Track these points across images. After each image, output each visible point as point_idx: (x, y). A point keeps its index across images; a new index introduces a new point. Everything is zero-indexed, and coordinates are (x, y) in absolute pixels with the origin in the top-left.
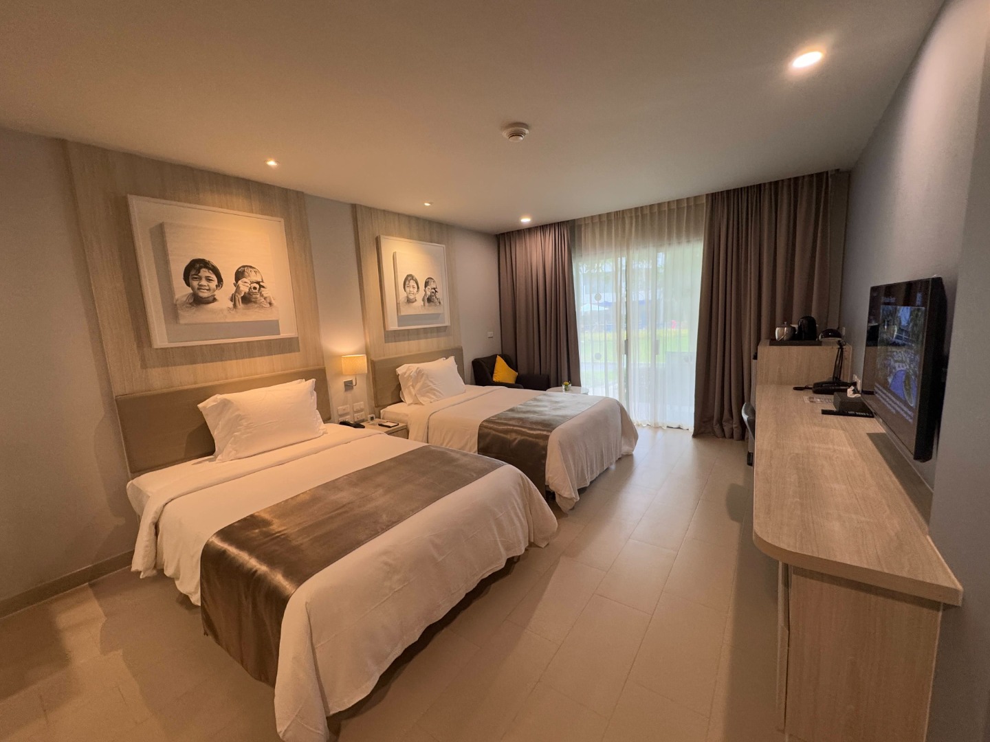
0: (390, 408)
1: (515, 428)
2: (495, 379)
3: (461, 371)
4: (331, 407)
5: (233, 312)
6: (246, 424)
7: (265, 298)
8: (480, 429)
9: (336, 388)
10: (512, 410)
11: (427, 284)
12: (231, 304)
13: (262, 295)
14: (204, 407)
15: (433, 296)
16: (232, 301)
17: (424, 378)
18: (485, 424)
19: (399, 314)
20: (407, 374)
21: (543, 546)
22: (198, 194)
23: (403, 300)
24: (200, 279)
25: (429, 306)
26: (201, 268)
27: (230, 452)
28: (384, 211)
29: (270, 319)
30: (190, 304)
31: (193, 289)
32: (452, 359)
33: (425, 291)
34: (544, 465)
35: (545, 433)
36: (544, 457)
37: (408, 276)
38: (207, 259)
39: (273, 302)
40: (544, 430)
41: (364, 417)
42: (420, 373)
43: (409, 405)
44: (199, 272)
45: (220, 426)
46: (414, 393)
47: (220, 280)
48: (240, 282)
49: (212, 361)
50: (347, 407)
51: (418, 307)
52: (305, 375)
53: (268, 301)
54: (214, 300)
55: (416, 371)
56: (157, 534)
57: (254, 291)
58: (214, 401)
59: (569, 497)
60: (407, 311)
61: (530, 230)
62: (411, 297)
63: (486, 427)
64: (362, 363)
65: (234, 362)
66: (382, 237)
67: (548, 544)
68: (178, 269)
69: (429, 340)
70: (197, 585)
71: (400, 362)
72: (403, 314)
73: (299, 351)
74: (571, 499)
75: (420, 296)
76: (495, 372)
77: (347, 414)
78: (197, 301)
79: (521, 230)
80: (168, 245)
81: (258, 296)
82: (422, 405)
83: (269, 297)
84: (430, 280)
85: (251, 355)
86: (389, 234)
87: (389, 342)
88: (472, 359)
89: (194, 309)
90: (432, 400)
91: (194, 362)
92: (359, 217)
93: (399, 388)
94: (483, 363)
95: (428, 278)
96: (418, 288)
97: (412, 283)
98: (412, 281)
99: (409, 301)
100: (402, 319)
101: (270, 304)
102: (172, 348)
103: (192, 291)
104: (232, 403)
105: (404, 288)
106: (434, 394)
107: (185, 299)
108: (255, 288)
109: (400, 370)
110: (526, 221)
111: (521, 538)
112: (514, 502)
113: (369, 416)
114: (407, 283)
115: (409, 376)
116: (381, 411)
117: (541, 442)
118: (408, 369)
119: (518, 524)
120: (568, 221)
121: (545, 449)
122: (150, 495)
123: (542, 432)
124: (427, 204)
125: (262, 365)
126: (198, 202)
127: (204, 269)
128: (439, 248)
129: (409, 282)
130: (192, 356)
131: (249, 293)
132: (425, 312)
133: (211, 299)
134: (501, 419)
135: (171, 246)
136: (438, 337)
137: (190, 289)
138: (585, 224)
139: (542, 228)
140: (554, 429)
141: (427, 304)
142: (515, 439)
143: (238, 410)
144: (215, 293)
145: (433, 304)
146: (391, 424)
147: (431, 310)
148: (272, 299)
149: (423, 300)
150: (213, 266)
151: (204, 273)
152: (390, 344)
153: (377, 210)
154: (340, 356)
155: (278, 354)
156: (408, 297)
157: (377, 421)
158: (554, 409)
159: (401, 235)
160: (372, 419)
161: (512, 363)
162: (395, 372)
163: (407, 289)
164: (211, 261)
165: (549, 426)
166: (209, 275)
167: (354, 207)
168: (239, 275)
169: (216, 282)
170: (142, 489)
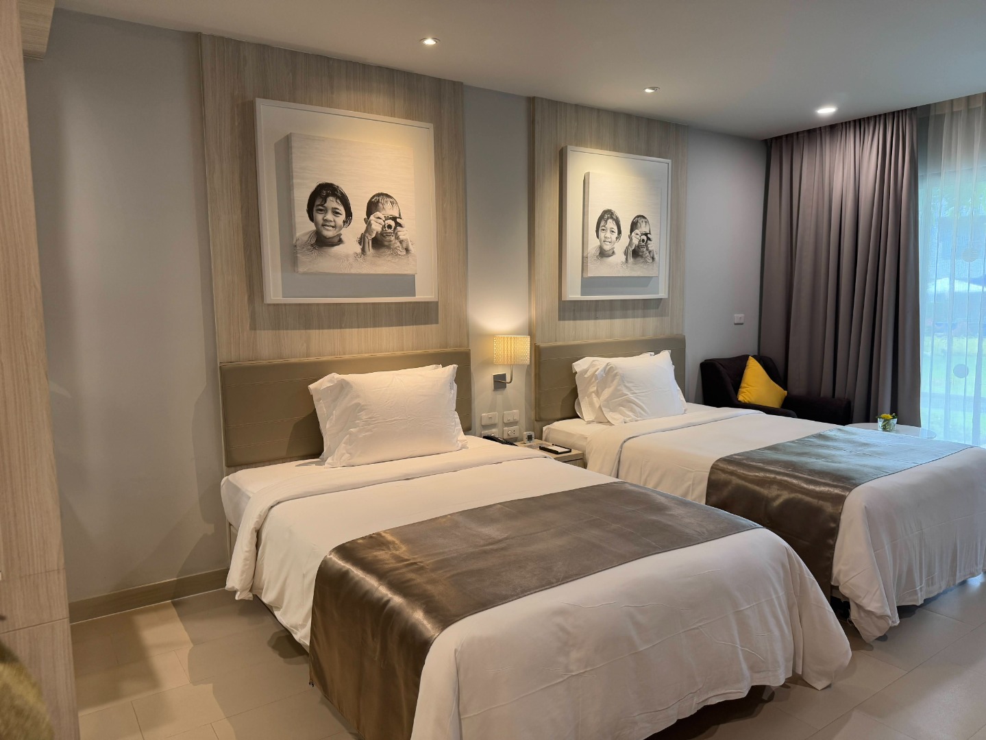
0: (557, 425)
1: (779, 477)
2: (742, 398)
3: (680, 377)
4: (473, 411)
5: (360, 260)
6: (365, 417)
7: (401, 242)
8: (711, 473)
9: (483, 382)
10: (773, 448)
11: (634, 226)
12: (358, 249)
13: (397, 238)
14: (316, 389)
15: (642, 246)
16: (360, 243)
17: (615, 382)
18: (721, 465)
19: (585, 276)
20: (589, 374)
21: (820, 685)
22: (332, 93)
23: (593, 252)
24: (325, 211)
25: (635, 264)
26: (328, 196)
27: (343, 454)
28: (576, 106)
29: (406, 273)
30: (312, 245)
31: (316, 225)
32: (665, 355)
33: (630, 237)
34: (832, 548)
35: (837, 491)
36: (833, 533)
37: (605, 212)
38: (336, 183)
39: (411, 247)
40: (836, 487)
41: (517, 435)
42: (609, 372)
43: (589, 422)
44: (325, 202)
45: (334, 417)
46: (597, 406)
47: (349, 214)
48: (372, 217)
49: (329, 328)
50: (495, 416)
51: (617, 265)
52: (441, 359)
53: (404, 246)
54: (340, 241)
55: (605, 368)
56: (257, 546)
57: (390, 231)
58: (330, 381)
59: (878, 612)
60: (599, 269)
61: (834, 128)
62: (607, 247)
63: (723, 471)
64: (523, 348)
65: (355, 331)
66: (569, 148)
67: (829, 686)
68: (302, 196)
69: (630, 321)
70: (307, 615)
71: (579, 352)
72: (590, 274)
73: (437, 322)
74: (883, 617)
75: (620, 246)
76: (743, 385)
77: (493, 426)
78: (321, 242)
79: (814, 130)
80: (294, 165)
81: (393, 238)
82: (612, 425)
83: (407, 240)
84: (640, 220)
85: (376, 324)
86: (580, 142)
87: (564, 319)
88: (700, 360)
89: (315, 253)
90: (627, 419)
91: (308, 326)
92: (538, 117)
93: (574, 394)
94: (721, 368)
95: (638, 216)
96: (620, 232)
97: (611, 224)
98: (610, 221)
99: (603, 254)
100: (588, 284)
101: (407, 250)
102: (285, 305)
103: (314, 228)
104: (351, 387)
105: (597, 231)
106: (632, 410)
107: (306, 238)
108: (390, 227)
109: (579, 366)
110: (827, 111)
111: (781, 659)
112: (773, 593)
113: (526, 434)
114: (603, 223)
115: (594, 375)
116: (544, 428)
117: (829, 508)
118: (592, 365)
119: (776, 632)
120: (914, 109)
121: (836, 519)
122: (251, 495)
123: (831, 490)
124: (648, 91)
125: (388, 338)
126: (330, 104)
127: (331, 198)
128: (660, 165)
129: (606, 221)
130: (308, 317)
131: (382, 234)
132: (627, 274)
133: (336, 240)
134: (753, 460)
135: (297, 165)
136: (644, 316)
137: (313, 224)
138: (952, 113)
139: (857, 124)
140: (856, 485)
141: (631, 260)
142: (778, 496)
143: (358, 396)
144: (342, 232)
145: (642, 260)
146: (560, 450)
147: (637, 270)
148: (410, 244)
149: (626, 253)
150: (342, 193)
151: (332, 203)
152: (567, 322)
153: (566, 104)
154: (492, 336)
155: (410, 325)
156: (601, 248)
157: (536, 442)
158: (858, 455)
159: (600, 144)
160: (530, 438)
161: (777, 373)
162: (571, 368)
163: (602, 234)
164: (340, 186)
165: (847, 481)
166: (337, 207)
167: (531, 101)
168: (372, 207)
169: (343, 217)
170: (239, 486)
